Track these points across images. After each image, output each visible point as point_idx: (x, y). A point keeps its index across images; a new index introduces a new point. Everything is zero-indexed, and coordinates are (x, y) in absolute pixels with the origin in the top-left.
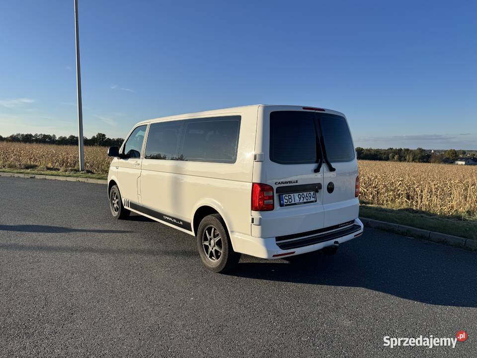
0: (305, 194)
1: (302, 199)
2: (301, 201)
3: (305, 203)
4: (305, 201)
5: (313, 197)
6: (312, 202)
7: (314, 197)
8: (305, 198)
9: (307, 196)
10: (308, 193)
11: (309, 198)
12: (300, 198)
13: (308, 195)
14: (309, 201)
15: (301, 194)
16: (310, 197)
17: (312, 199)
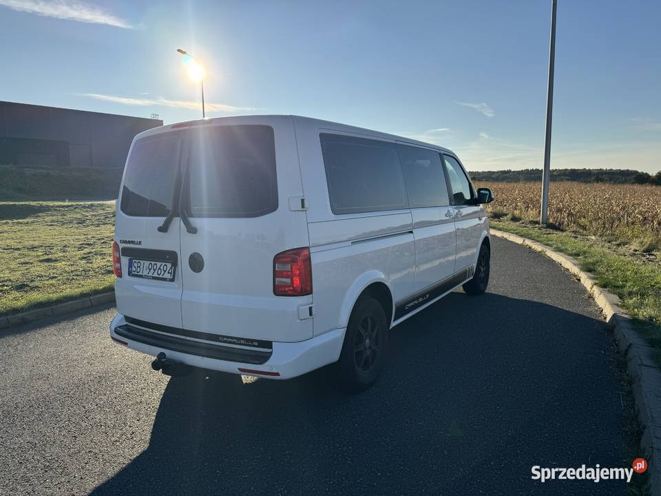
0: (159, 264)
1: (152, 271)
2: (150, 274)
3: (154, 278)
4: (155, 275)
5: (169, 273)
6: (165, 279)
7: (171, 273)
8: (156, 271)
9: (160, 268)
10: (164, 264)
11: (163, 272)
12: (150, 270)
13: (162, 268)
14: (161, 276)
15: (153, 263)
16: (165, 271)
17: (167, 276)
